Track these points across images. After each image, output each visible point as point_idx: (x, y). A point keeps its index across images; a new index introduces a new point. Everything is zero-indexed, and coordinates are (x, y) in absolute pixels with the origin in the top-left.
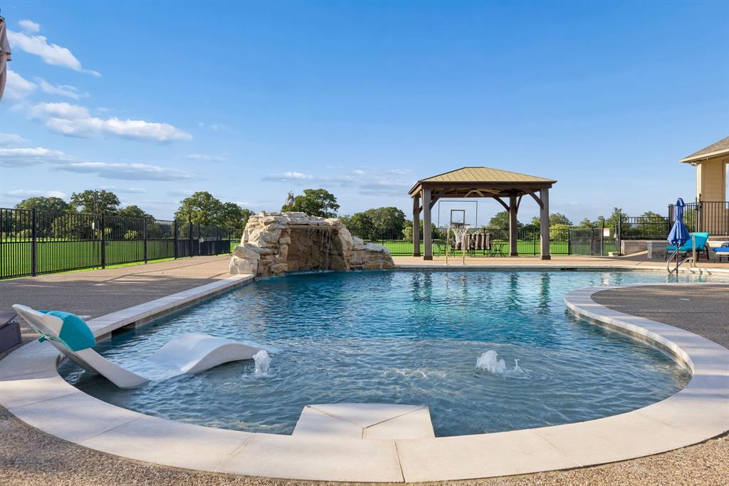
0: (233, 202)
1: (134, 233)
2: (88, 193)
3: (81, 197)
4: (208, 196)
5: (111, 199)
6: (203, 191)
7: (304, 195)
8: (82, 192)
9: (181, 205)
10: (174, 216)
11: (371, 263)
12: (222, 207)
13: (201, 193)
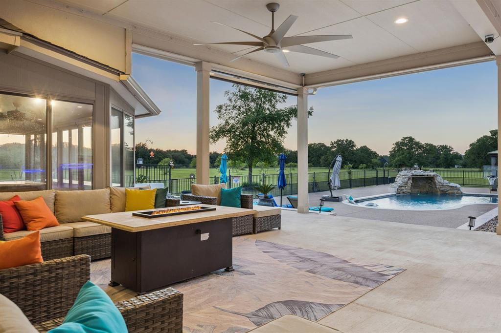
0: (429, 142)
1: (364, 165)
2: (339, 141)
3: (335, 143)
4: (411, 139)
5: (351, 144)
6: (409, 136)
7: (489, 135)
8: (336, 141)
9: (394, 146)
10: (389, 153)
11: (450, 191)
12: (422, 146)
13: (407, 138)
